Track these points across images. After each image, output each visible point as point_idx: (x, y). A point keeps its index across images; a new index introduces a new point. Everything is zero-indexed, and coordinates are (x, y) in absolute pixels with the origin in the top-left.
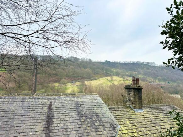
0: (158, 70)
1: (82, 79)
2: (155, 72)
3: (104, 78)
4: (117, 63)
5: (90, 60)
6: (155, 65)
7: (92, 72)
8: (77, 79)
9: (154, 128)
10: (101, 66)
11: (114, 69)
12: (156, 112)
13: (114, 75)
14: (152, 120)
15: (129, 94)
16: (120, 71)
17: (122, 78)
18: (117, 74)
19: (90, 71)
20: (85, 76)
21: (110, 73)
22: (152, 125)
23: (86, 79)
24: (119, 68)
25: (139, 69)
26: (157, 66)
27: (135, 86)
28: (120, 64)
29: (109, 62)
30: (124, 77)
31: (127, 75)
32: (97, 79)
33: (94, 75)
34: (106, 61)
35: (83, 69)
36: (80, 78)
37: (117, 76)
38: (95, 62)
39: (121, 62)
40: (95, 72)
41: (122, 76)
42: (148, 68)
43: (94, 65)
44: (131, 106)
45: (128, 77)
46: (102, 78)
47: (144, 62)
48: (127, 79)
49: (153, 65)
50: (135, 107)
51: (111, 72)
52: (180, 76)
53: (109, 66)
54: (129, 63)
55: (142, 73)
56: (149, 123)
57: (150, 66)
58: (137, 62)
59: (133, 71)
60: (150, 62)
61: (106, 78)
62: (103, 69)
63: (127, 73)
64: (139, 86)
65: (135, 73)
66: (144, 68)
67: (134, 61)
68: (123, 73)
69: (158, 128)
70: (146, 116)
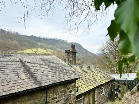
0: (69, 45)
1: (9, 49)
2: (67, 47)
3: (30, 49)
4: (42, 38)
5: (17, 33)
6: (67, 42)
7: (19, 44)
8: (4, 49)
9: (85, 76)
10: (28, 39)
11: (39, 43)
12: (83, 67)
13: (39, 48)
14: (83, 71)
15: (69, 56)
16: (43, 44)
17: (45, 50)
18: (42, 47)
19: (17, 43)
20: (12, 47)
21: (35, 46)
22: (84, 74)
23: (13, 50)
24: (43, 42)
25: (57, 44)
26: (68, 43)
27: (73, 51)
28: (44, 39)
29: (35, 37)
30: (46, 49)
31: (49, 48)
32: (24, 50)
33: (21, 47)
34: (32, 36)
35: (10, 40)
36: (6, 48)
37: (41, 48)
38: (22, 36)
39: (44, 37)
40: (22, 44)
41: (45, 49)
42: (63, 44)
43: (21, 38)
44: (70, 64)
45: (50, 49)
46: (28, 50)
47: (60, 40)
48: (49, 51)
49: (66, 42)
50: (72, 64)
51: (37, 45)
52: (81, 50)
53: (35, 40)
54: (50, 39)
55: (59, 47)
56: (82, 73)
57: (64, 42)
58: (56, 39)
59: (53, 45)
60: (64, 40)
61: (32, 49)
62: (29, 42)
63: (49, 47)
64: (75, 51)
65: (55, 47)
66: (60, 43)
67: (54, 38)
68: (46, 46)
69: (87, 75)
70: (79, 69)
